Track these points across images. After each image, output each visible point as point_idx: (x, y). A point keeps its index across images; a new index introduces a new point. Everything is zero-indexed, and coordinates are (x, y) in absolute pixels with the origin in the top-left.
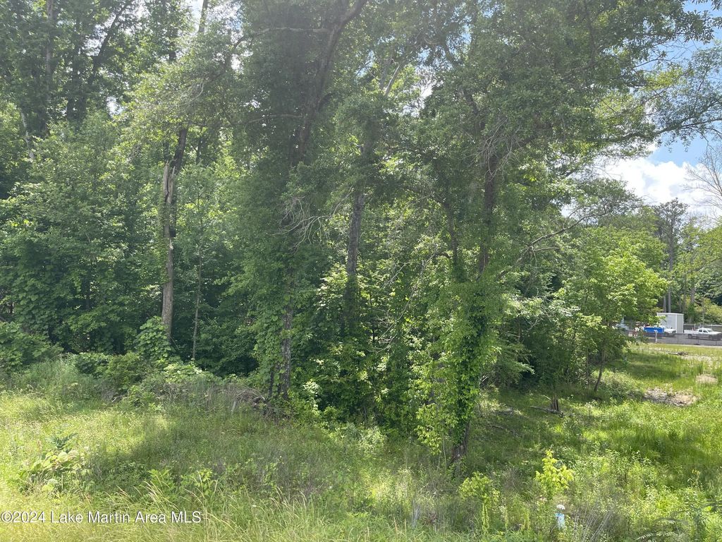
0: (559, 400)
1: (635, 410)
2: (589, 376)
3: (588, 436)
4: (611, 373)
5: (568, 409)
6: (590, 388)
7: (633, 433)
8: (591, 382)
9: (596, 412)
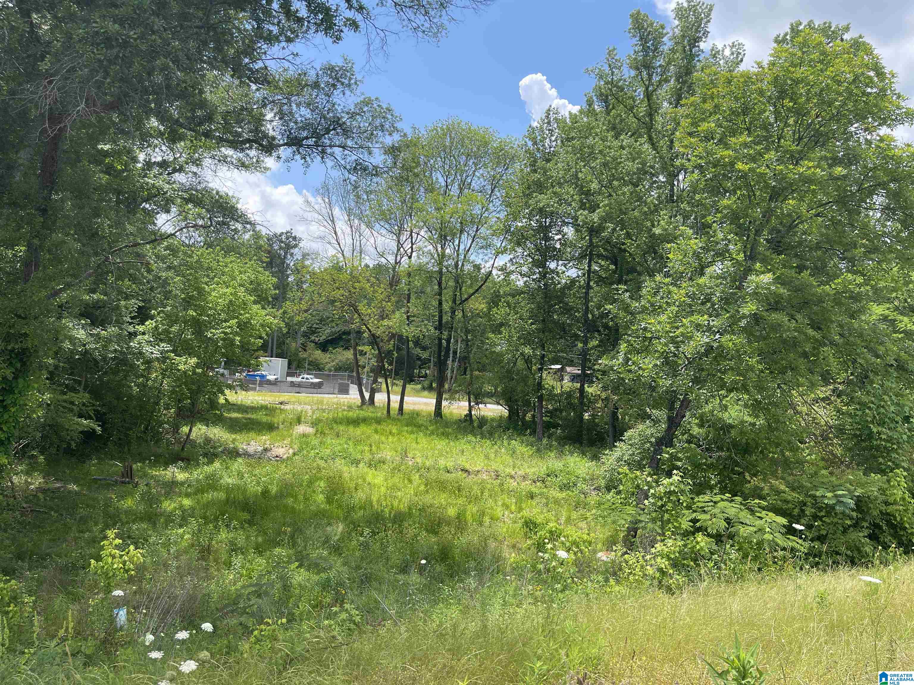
0: (134, 466)
1: (227, 468)
2: (177, 432)
3: (168, 506)
4: (204, 427)
5: (145, 475)
6: (177, 448)
7: (222, 495)
8: (178, 441)
9: (181, 476)
